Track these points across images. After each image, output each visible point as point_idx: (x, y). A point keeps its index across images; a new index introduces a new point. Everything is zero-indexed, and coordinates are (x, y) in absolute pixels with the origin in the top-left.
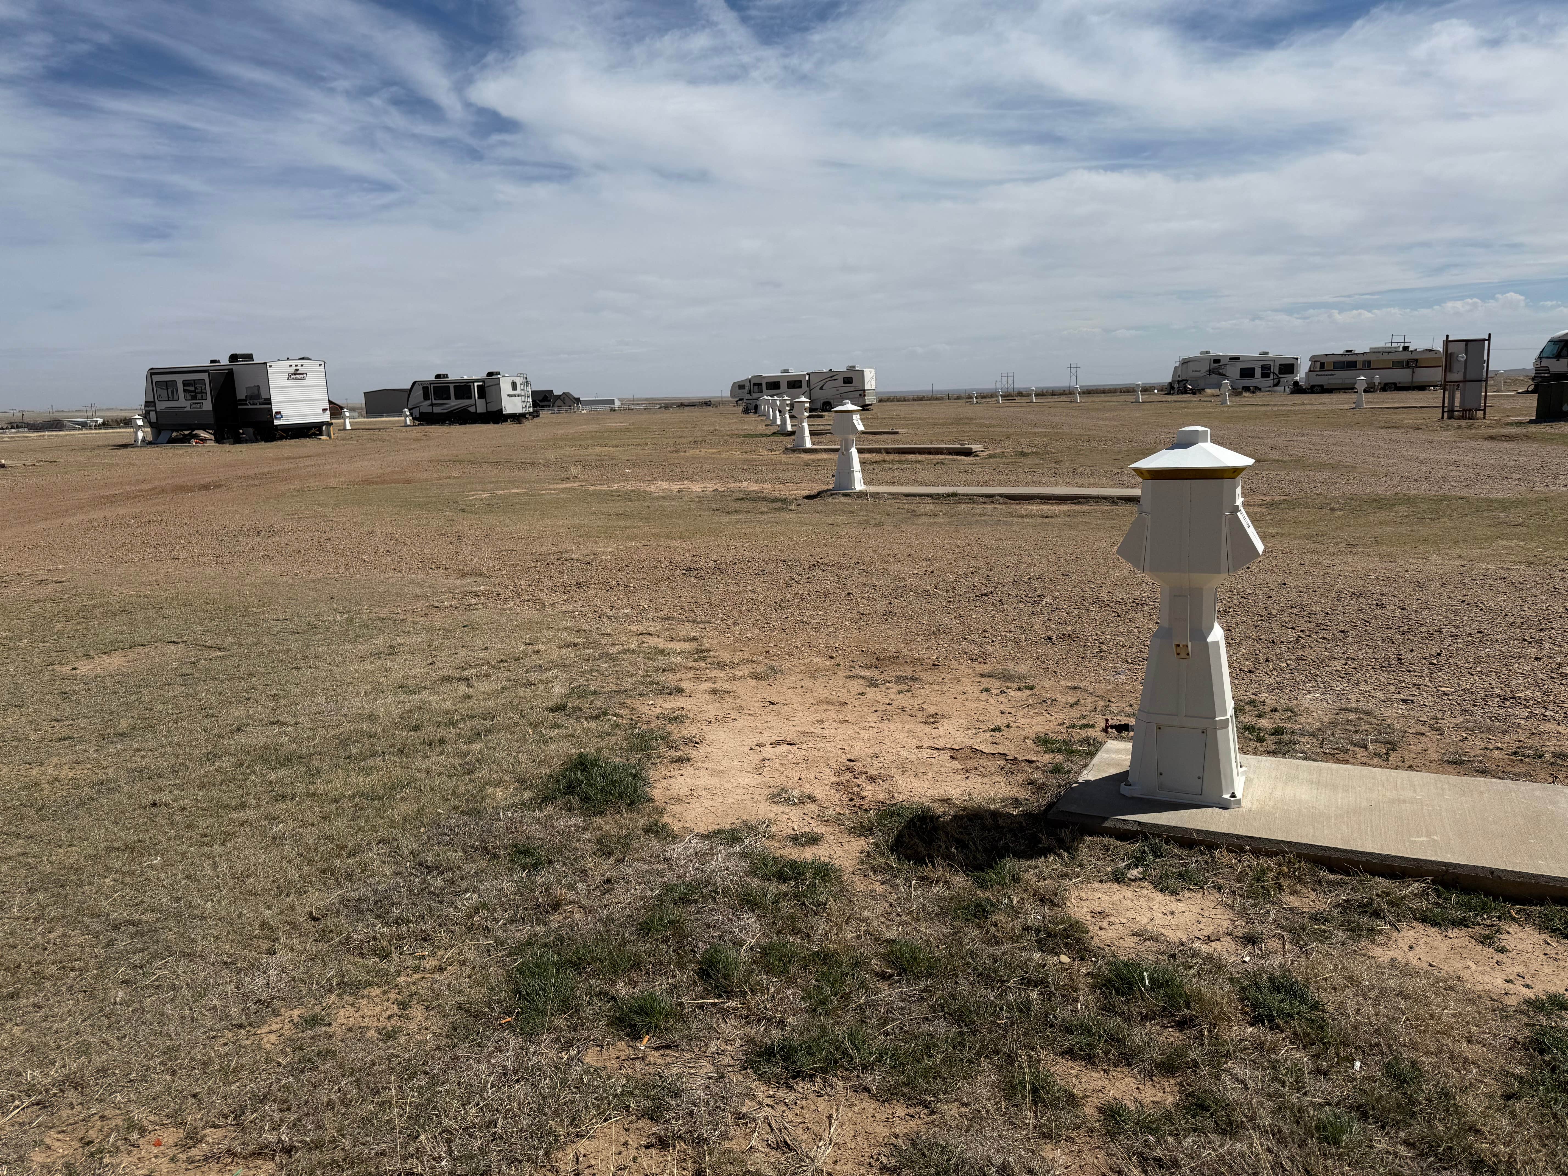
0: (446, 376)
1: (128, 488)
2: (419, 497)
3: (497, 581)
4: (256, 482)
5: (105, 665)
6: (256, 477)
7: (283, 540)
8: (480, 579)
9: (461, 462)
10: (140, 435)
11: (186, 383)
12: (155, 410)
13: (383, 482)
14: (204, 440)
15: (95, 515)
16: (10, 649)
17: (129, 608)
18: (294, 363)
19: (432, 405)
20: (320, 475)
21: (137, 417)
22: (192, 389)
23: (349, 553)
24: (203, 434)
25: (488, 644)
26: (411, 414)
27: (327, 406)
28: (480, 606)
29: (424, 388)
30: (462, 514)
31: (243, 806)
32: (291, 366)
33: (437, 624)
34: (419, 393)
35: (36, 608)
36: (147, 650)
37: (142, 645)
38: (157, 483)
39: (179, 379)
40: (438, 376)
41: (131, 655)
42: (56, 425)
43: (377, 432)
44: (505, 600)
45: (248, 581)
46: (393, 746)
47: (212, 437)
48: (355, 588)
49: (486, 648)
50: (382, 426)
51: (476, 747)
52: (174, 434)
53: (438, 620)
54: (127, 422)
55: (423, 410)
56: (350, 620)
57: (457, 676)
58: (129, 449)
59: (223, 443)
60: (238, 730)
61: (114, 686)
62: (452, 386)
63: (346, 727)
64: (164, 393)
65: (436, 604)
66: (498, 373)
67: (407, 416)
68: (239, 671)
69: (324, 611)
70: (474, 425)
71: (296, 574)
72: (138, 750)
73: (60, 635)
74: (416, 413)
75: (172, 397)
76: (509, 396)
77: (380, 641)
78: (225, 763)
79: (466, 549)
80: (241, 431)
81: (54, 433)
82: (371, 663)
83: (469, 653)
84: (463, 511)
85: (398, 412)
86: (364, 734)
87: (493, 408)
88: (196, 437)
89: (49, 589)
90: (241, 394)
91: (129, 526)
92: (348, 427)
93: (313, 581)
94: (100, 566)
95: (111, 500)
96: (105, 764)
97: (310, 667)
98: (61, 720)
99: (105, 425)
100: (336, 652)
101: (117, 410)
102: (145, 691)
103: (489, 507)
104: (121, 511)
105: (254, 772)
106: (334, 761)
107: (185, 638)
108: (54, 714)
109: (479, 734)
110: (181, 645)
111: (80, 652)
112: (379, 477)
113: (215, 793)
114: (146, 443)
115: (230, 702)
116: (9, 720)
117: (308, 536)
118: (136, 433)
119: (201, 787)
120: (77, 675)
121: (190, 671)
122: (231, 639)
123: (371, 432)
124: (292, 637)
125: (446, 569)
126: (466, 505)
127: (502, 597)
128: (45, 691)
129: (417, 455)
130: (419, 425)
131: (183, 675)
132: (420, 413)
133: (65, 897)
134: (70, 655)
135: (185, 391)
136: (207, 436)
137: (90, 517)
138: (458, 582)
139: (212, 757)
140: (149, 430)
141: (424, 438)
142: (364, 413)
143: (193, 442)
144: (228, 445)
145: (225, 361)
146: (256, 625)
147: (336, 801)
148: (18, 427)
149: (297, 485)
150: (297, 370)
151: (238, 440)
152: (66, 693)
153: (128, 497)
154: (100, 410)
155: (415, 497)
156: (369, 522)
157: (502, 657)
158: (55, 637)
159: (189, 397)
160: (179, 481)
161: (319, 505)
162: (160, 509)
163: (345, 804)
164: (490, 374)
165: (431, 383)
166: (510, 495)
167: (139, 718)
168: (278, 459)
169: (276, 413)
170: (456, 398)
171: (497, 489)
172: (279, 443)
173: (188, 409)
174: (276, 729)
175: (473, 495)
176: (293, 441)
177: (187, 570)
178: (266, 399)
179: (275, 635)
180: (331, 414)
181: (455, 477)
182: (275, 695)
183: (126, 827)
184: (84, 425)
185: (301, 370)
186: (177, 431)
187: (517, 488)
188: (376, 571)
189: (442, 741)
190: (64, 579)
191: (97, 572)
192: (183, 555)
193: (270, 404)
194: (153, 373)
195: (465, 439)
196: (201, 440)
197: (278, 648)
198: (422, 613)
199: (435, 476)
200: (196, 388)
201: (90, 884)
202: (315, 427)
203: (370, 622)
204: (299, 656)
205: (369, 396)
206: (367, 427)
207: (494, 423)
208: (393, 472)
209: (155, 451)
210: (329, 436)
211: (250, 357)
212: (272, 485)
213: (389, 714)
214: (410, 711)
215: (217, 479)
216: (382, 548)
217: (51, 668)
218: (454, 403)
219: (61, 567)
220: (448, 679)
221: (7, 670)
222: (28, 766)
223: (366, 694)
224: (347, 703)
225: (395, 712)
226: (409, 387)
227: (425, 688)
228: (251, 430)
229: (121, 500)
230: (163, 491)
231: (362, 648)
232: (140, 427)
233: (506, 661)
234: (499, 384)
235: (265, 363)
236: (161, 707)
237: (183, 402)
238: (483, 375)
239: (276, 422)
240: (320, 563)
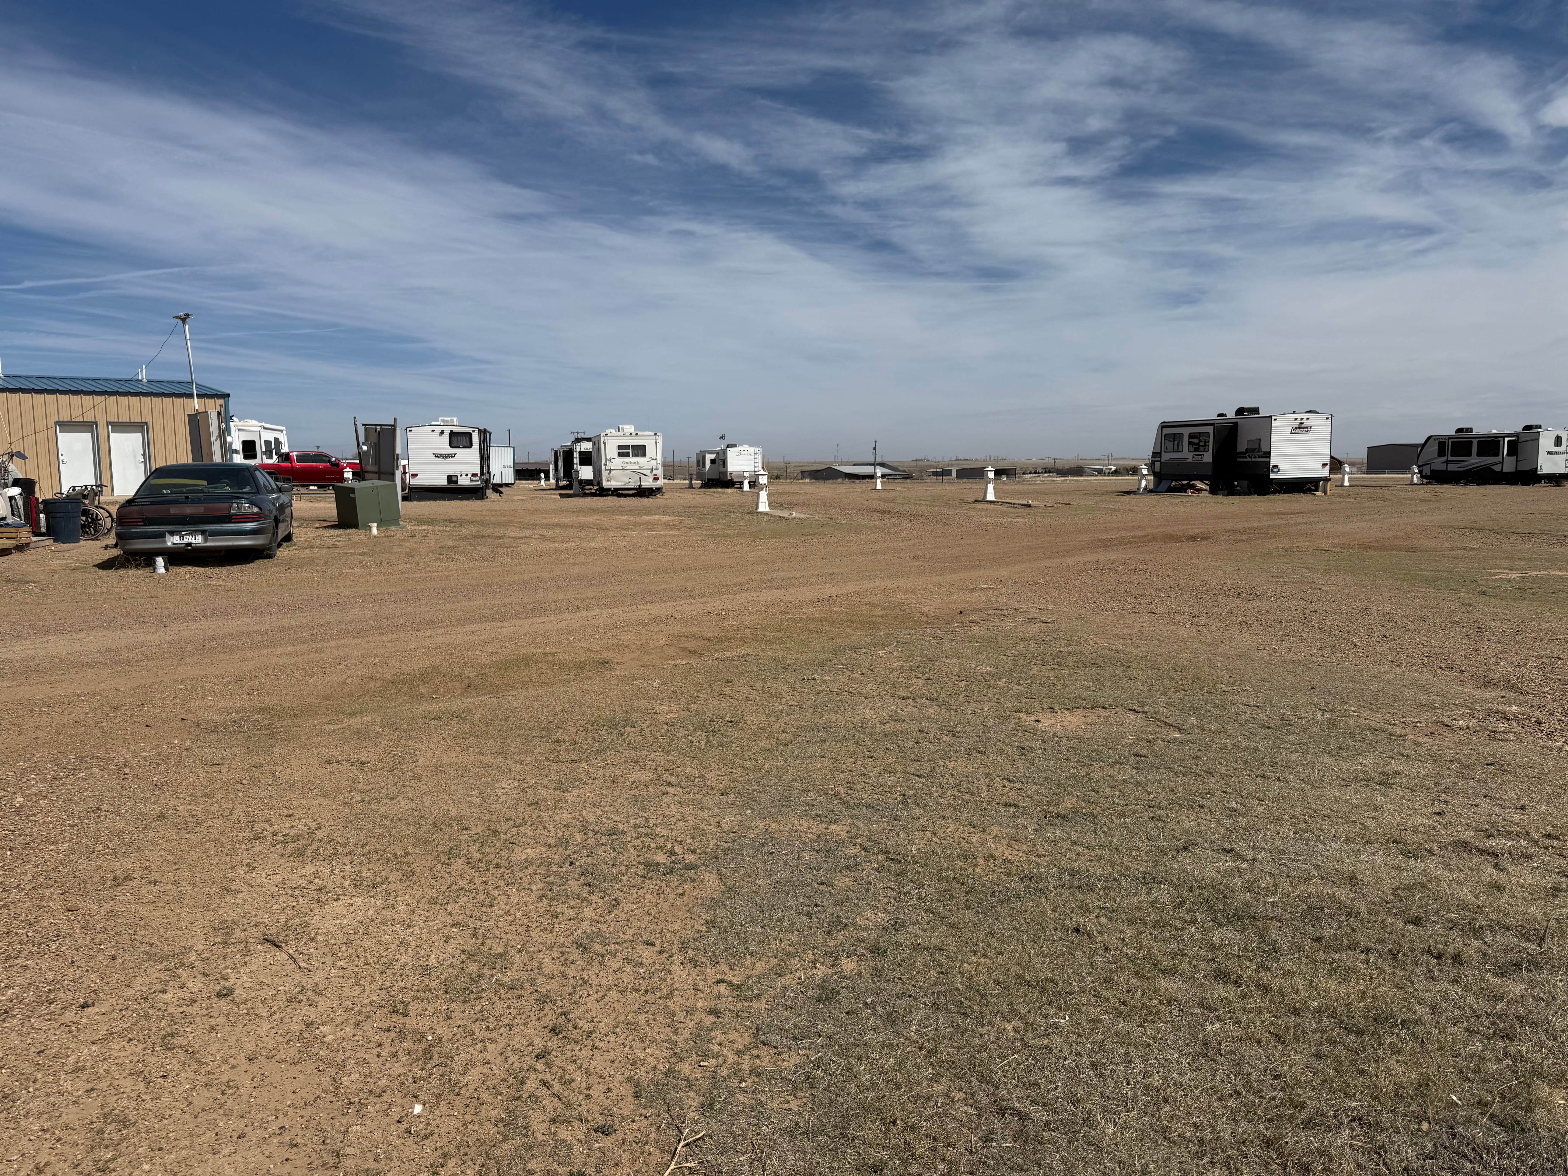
0: (1470, 430)
1: (1123, 533)
2: (1425, 570)
3: (1536, 702)
4: (1244, 537)
5: (1066, 723)
6: (1244, 531)
7: (1264, 605)
8: (1510, 695)
9: (1480, 530)
10: (1144, 483)
11: (1191, 436)
12: (1160, 461)
13: (1383, 548)
14: (1200, 491)
15: (1091, 557)
16: (990, 686)
17: (1100, 661)
18: (1299, 416)
19: (1447, 462)
20: (1312, 534)
21: (1144, 466)
22: (1196, 441)
23: (1337, 633)
24: (1199, 485)
25: (1525, 801)
26: (1420, 472)
27: (1327, 460)
28: (1511, 736)
29: (1440, 443)
30: (1484, 598)
31: (1172, 972)
32: (1296, 419)
33: (1448, 753)
34: (1434, 447)
35: (1021, 648)
36: (1107, 714)
37: (1103, 708)
38: (1149, 531)
39: (1186, 431)
40: (1460, 430)
41: (1092, 717)
42: (1078, 471)
43: (1378, 490)
44: (1550, 735)
45: (1221, 650)
46: (1381, 941)
47: (1208, 488)
48: (1342, 680)
49: (1523, 808)
50: (1383, 483)
51: (1515, 988)
52: (1174, 483)
53: (1449, 744)
54: (1135, 471)
55: (1435, 467)
56: (1333, 724)
57: (1481, 845)
58: (1132, 496)
59: (1217, 494)
60: (1185, 848)
61: (1068, 751)
62: (1475, 443)
63: (1318, 888)
64: (1170, 445)
65: (1447, 721)
66: (1540, 427)
67: (1415, 473)
68: (1197, 765)
69: (1302, 705)
70: (1497, 486)
71: (1275, 651)
72: (1075, 843)
73: (1034, 678)
74: (1427, 470)
75: (1177, 450)
76: (1548, 453)
77: (1368, 761)
78: (1163, 894)
79: (1489, 649)
80: (1236, 483)
81: (1075, 478)
82: (1357, 791)
83: (1496, 809)
84: (1484, 593)
85: (1405, 469)
86: (1341, 906)
87: (1524, 467)
88: (1193, 487)
89: (1036, 627)
90: (1242, 447)
91: (1117, 571)
92: (1346, 483)
93: (1293, 662)
94: (1083, 611)
95: (1106, 545)
96: (1041, 851)
97: (1279, 779)
98: (1013, 781)
99: (1116, 473)
100: (1312, 764)
101: (1129, 459)
102: (1096, 766)
103: (1521, 591)
104: (1113, 556)
105: (1194, 921)
106: (1297, 938)
107: (1146, 708)
108: (1010, 771)
109: (1518, 965)
110: (1141, 715)
111: (1047, 702)
112: (1378, 541)
113: (1145, 938)
114: (1148, 491)
115: (1181, 806)
116: (970, 767)
117: (1292, 604)
118: (1140, 481)
119: (1132, 922)
120: (1036, 729)
121: (1145, 752)
122: (1193, 720)
123: (1371, 489)
124: (1262, 732)
125: (1461, 672)
126: (1488, 586)
127: (1544, 727)
128: (1008, 741)
129: (1425, 518)
130: (1427, 483)
131: (1137, 755)
132: (1432, 471)
133: (963, 1033)
134: (1037, 705)
135: (1190, 443)
136: (1203, 486)
137: (1086, 560)
138: (1478, 694)
139: (1148, 880)
140: (1152, 478)
141: (1433, 499)
142: (1364, 468)
143: (1189, 492)
144: (1221, 497)
145: (1231, 414)
146: (1222, 707)
147: (1296, 1012)
148: (1050, 472)
149: (1286, 543)
150: (1302, 423)
151: (1232, 492)
152: (1024, 749)
153: (1124, 543)
154: (1116, 459)
155: (1421, 570)
156: (1363, 596)
157: (1549, 829)
158: (1029, 681)
159: (1192, 449)
160: (1169, 530)
161: (1307, 568)
162: (1148, 557)
163: (1308, 1022)
164: (1528, 428)
165: (1450, 437)
166: (1550, 578)
167: (1083, 801)
168: (1270, 514)
169: (1274, 466)
170: (1479, 455)
171: (1531, 569)
172: (1272, 497)
173: (1190, 460)
174: (1228, 863)
175: (1497, 574)
176: (1286, 495)
177: (1161, 627)
178: (1265, 453)
179: (1242, 725)
180: (1331, 469)
181: (1472, 549)
182: (1233, 810)
183: (1043, 952)
184: (1100, 472)
185: (1306, 423)
186: (1176, 481)
187: (1560, 569)
188: (1368, 660)
189: (1457, 958)
190: (1050, 620)
191: (1079, 617)
192: (1161, 609)
193: (1269, 457)
194: (1164, 426)
195: (1486, 503)
196: (1197, 490)
197: (1244, 743)
198: (1427, 730)
199: (1447, 545)
200: (1200, 441)
201: (991, 1024)
202: (1311, 483)
203: (1358, 731)
204: (1267, 760)
205: (1373, 451)
206: (1367, 484)
207: (1523, 484)
208: (1395, 537)
209: (1154, 498)
210: (1325, 492)
211: (1256, 410)
212: (1260, 541)
213: (1377, 881)
214: (1408, 888)
215: (1206, 531)
216: (1378, 632)
217: (1017, 715)
218: (1474, 461)
219: (1050, 607)
220: (1464, 846)
221: (982, 709)
222: (972, 830)
223: (1347, 840)
224: (1321, 846)
225: (1387, 884)
226: (1423, 442)
227: (1431, 852)
228: (1245, 483)
229: (1114, 545)
230: (1154, 538)
231: (1345, 766)
232: (1144, 475)
233: (1557, 838)
234: (1538, 439)
235: (1271, 417)
236: (1108, 792)
237: (1186, 454)
238: (1519, 428)
239: (1272, 476)
240: (1303, 640)
